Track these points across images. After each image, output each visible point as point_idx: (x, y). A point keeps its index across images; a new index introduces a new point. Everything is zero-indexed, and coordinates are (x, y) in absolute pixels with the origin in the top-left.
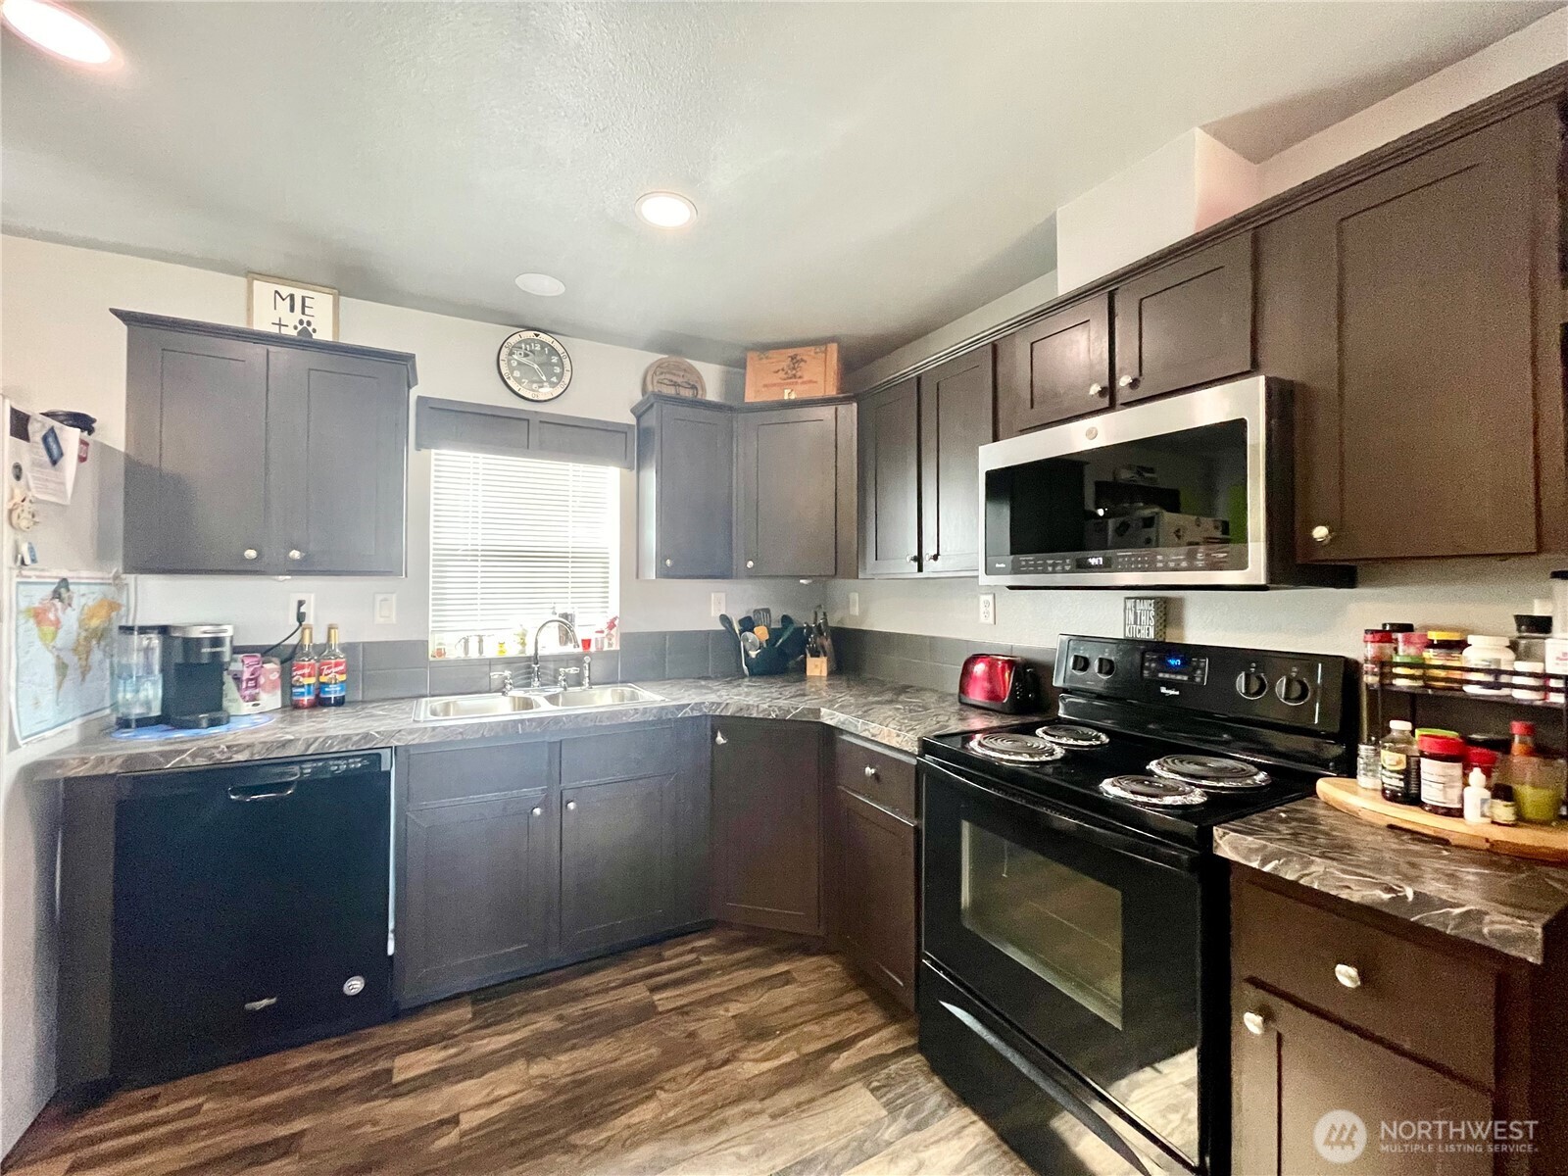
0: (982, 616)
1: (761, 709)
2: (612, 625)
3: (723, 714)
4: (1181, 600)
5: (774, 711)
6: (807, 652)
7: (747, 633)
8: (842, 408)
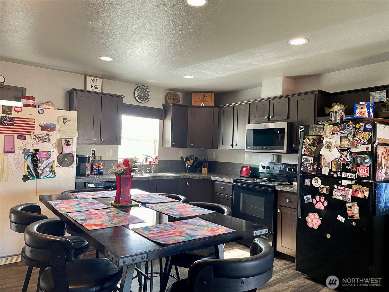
0: (245, 158)
1: (198, 177)
2: (156, 158)
3: (189, 178)
4: (281, 155)
5: (201, 177)
6: (202, 166)
7: (188, 161)
8: (215, 109)
